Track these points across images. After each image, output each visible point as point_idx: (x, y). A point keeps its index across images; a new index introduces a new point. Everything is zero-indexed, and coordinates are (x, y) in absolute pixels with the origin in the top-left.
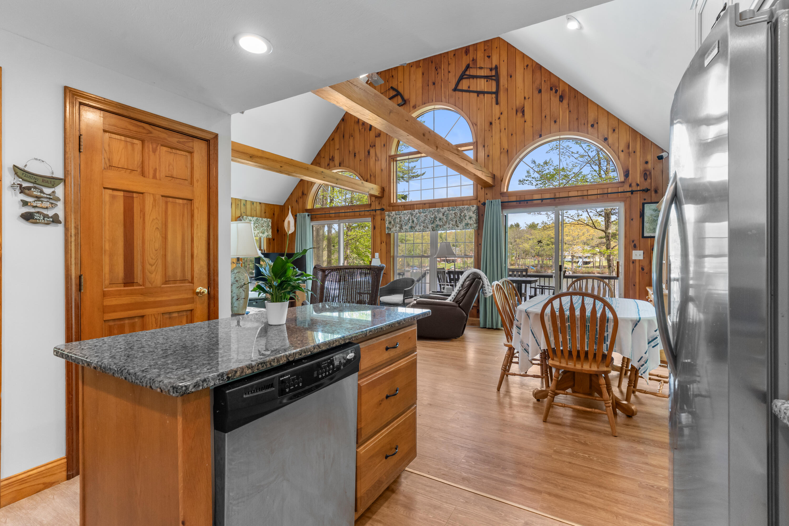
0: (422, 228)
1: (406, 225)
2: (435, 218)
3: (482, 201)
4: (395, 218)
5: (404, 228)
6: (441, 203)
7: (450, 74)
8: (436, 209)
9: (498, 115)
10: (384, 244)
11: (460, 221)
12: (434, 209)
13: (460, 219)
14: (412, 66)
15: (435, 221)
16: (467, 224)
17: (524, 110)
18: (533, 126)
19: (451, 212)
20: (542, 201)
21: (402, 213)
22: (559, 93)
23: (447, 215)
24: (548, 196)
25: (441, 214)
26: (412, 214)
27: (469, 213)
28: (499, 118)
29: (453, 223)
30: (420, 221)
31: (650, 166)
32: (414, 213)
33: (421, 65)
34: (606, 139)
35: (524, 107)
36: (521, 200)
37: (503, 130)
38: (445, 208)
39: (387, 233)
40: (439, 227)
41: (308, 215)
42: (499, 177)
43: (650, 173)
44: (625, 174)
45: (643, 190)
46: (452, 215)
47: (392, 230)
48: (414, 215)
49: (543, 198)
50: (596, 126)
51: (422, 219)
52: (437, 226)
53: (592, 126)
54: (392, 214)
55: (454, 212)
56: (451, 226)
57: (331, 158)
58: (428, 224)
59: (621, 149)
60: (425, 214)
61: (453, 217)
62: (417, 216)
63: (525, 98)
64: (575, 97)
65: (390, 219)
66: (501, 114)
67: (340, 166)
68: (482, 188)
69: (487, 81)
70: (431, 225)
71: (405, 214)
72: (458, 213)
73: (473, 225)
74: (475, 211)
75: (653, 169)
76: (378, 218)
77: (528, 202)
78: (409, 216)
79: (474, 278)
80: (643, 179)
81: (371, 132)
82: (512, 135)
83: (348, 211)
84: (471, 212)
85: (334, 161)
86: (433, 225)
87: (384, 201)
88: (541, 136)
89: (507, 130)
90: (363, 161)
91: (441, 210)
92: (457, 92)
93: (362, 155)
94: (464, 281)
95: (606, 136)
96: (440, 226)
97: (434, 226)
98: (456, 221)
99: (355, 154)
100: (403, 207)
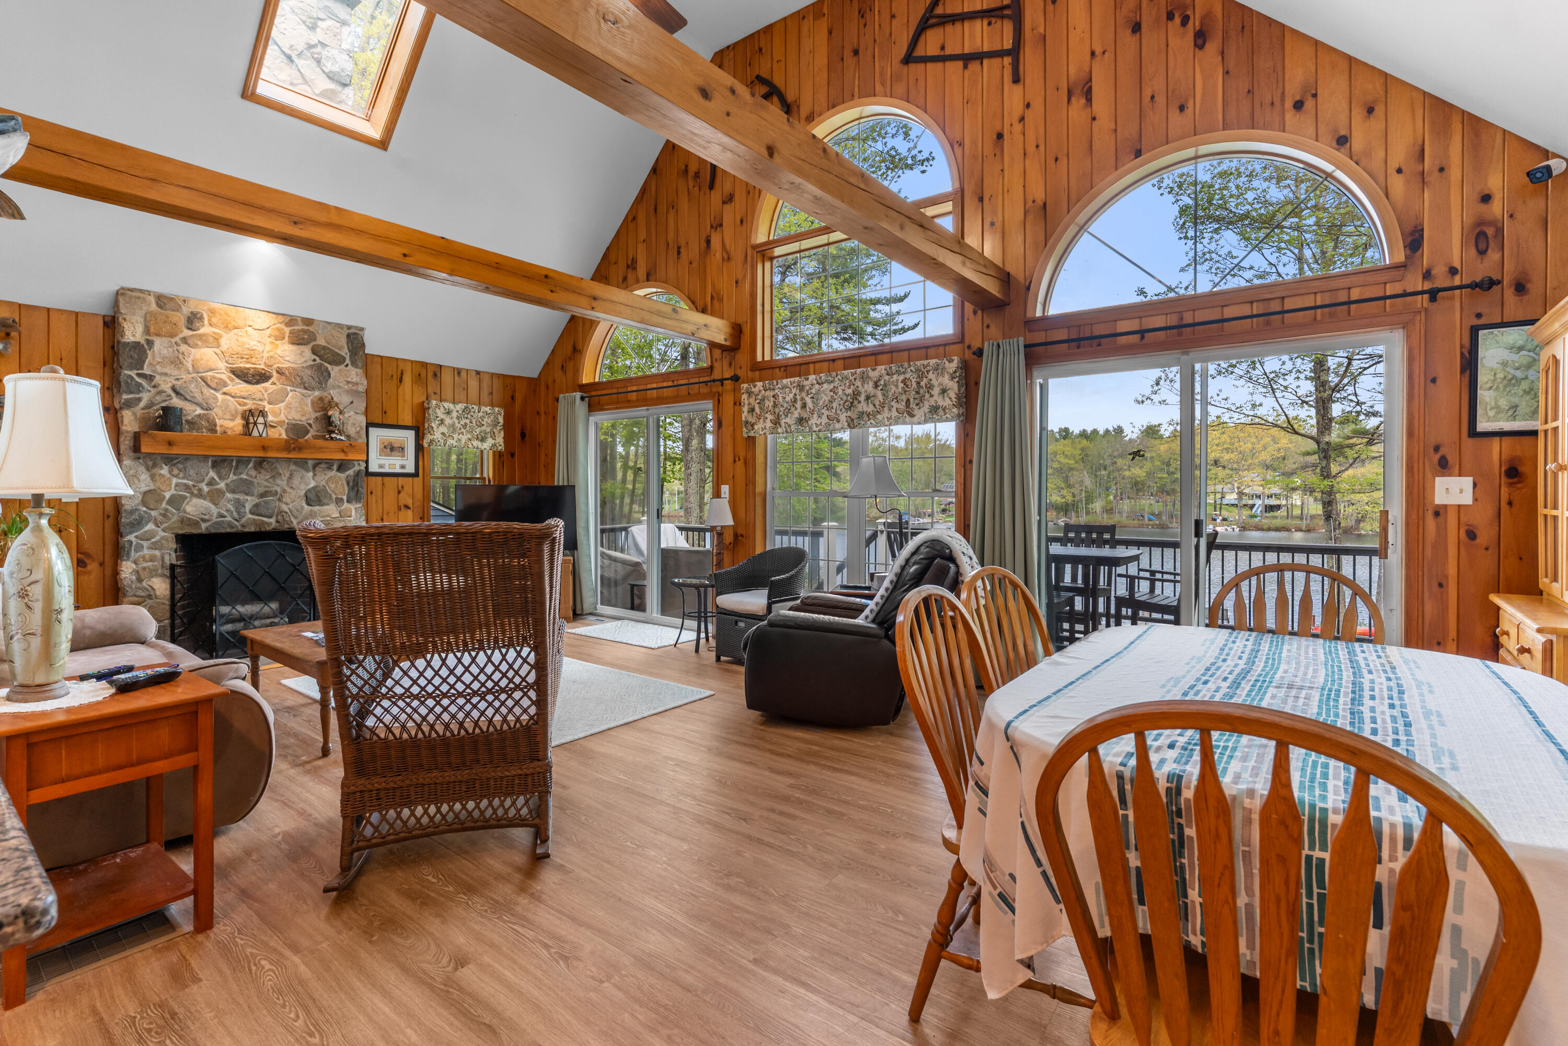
0: (824, 420)
1: (786, 416)
2: (856, 394)
3: (976, 344)
4: (763, 399)
5: (783, 422)
6: (873, 357)
7: (895, 22)
8: (858, 370)
9: (1018, 109)
10: (740, 464)
11: (917, 401)
12: (853, 371)
13: (917, 396)
14: (804, 18)
15: (856, 402)
16: (935, 409)
17: (1091, 87)
18: (1115, 130)
19: (895, 377)
20: (1142, 338)
21: (779, 386)
22: (1195, 23)
23: (885, 385)
24: (1159, 322)
25: (871, 384)
26: (801, 388)
27: (940, 379)
28: (1022, 119)
29: (900, 406)
30: (821, 403)
31: (1496, 208)
32: (806, 383)
33: (825, 11)
34: (1342, 141)
35: (1090, 80)
36: (1081, 336)
37: (1031, 149)
38: (881, 369)
39: (745, 436)
40: (866, 418)
41: (582, 398)
42: (1021, 279)
43: (1500, 231)
44: (1410, 239)
45: (1474, 286)
46: (897, 386)
47: (756, 427)
48: (807, 388)
49: (1145, 327)
50: (1309, 104)
51: (825, 398)
52: (861, 415)
53: (1298, 105)
54: (757, 389)
55: (901, 378)
56: (894, 413)
57: (630, 262)
58: (838, 412)
59: (1394, 164)
60: (832, 386)
61: (900, 389)
62: (813, 391)
63: (1093, 54)
64: (1243, 27)
65: (752, 400)
66: (1028, 106)
67: (648, 280)
68: (975, 312)
69: (989, 24)
70: (845, 414)
71: (784, 387)
72: (913, 380)
73: (950, 410)
74: (955, 372)
75: (1511, 216)
76: (728, 399)
77: (1103, 341)
78: (794, 391)
79: (930, 555)
80: (1473, 252)
81: (713, 192)
82: (1056, 159)
83: (665, 384)
84: (947, 377)
85: (635, 269)
86: (849, 414)
87: (742, 358)
88: (1138, 154)
89: (1042, 148)
90: (695, 265)
91: (871, 374)
92: (912, 66)
93: (693, 250)
94: (903, 563)
95: (1343, 132)
96: (868, 415)
97: (854, 416)
98: (908, 400)
99: (679, 248)
100: (782, 369)
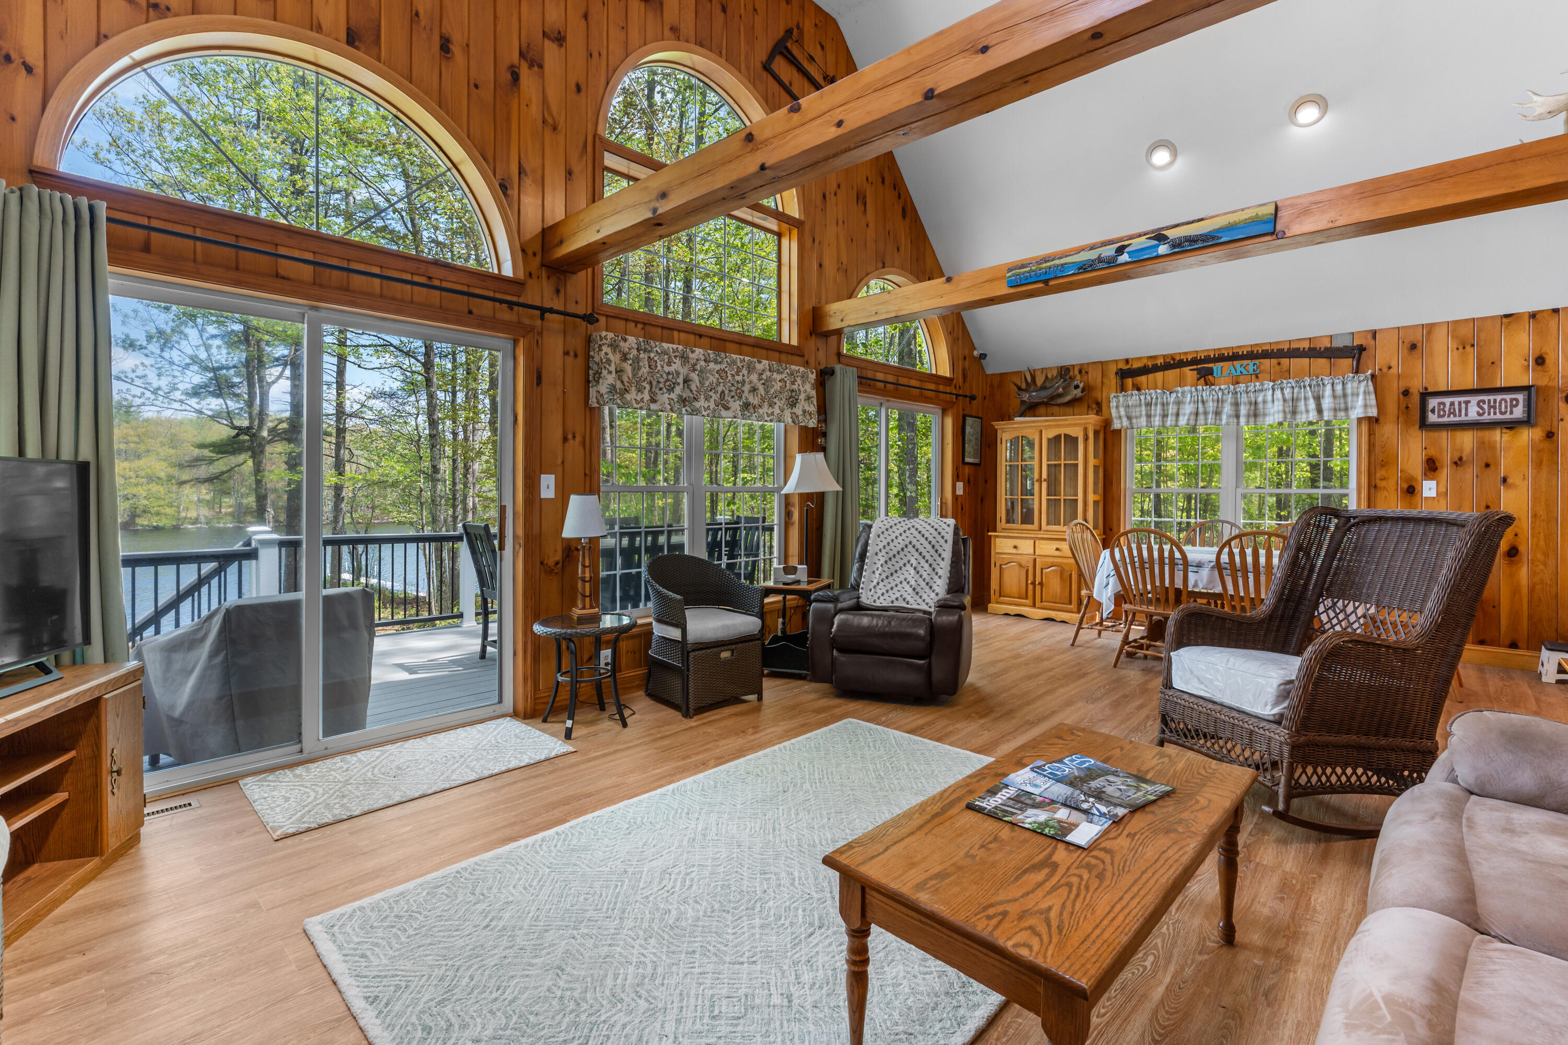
4: (635, 361)
9: (834, 184)
10: (574, 446)
12: (741, 357)
17: (866, 202)
18: (876, 241)
19: (774, 375)
21: (655, 349)
22: (902, 201)
28: (835, 190)
31: (967, 364)
35: (866, 197)
37: (841, 219)
39: (594, 403)
43: (967, 374)
44: (952, 368)
54: (627, 344)
60: (718, 367)
63: (867, 179)
66: (838, 182)
71: (665, 352)
75: (969, 369)
82: (852, 238)
84: (807, 386)
87: (577, 286)
88: (885, 264)
89: (845, 223)
90: (484, 95)
96: (754, 407)
100: (640, 326)
